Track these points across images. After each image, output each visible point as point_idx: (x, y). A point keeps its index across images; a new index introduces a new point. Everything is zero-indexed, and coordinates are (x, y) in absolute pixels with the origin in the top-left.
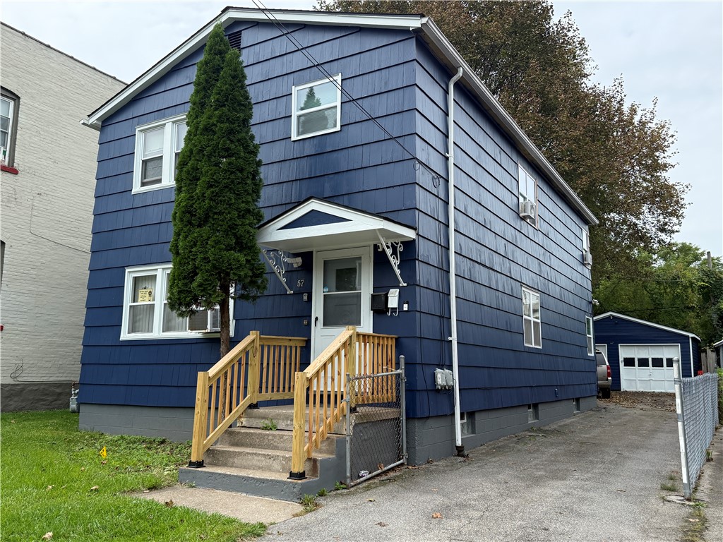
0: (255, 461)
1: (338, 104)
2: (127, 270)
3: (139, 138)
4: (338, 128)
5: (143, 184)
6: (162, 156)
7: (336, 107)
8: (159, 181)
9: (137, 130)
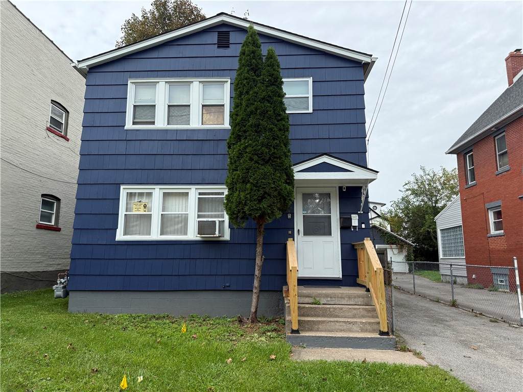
0: (337, 326)
1: (310, 96)
2: (122, 187)
3: (131, 88)
4: (311, 111)
5: (134, 123)
6: (155, 105)
7: (308, 97)
8: (153, 123)
9: (129, 81)
